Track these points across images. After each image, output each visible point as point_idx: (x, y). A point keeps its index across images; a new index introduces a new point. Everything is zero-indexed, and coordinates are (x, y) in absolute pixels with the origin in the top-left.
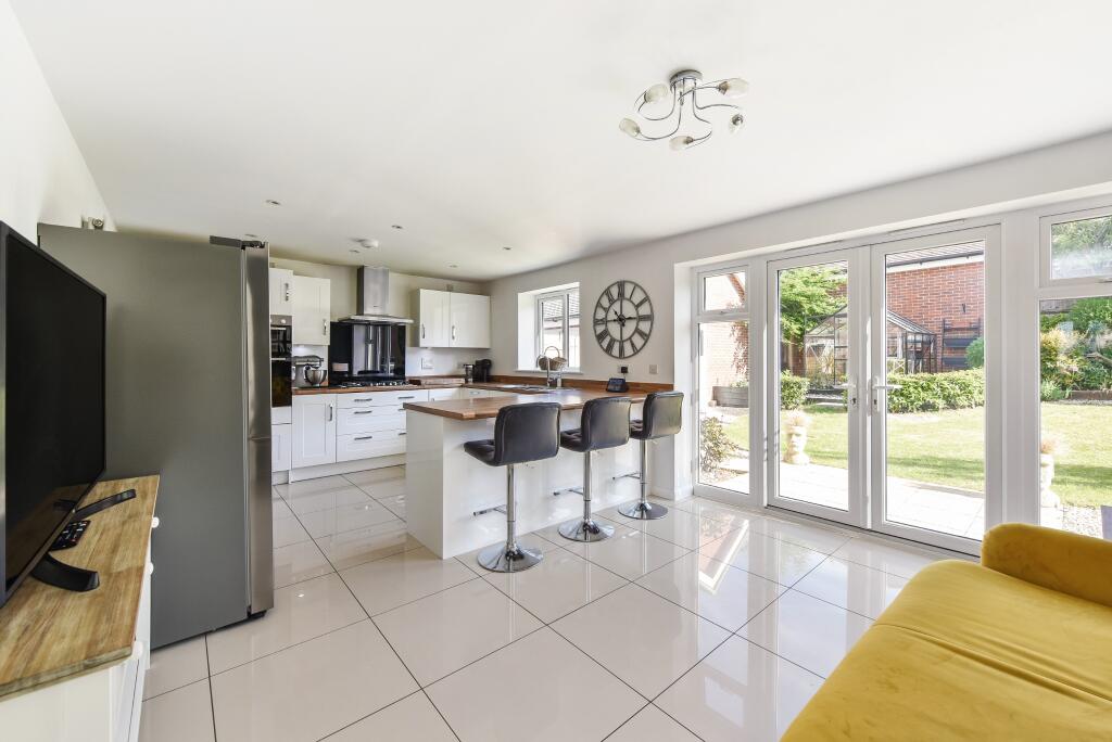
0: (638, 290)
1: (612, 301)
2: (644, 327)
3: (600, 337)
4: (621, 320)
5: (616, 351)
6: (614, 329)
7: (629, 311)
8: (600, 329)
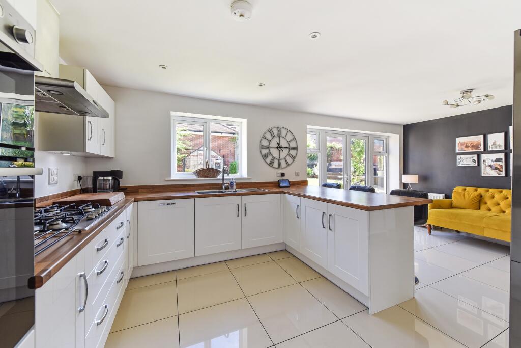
0: (289, 133)
1: (273, 136)
2: (293, 153)
3: (265, 157)
4: (279, 147)
5: (276, 164)
6: (275, 153)
7: (284, 143)
8: (265, 151)
